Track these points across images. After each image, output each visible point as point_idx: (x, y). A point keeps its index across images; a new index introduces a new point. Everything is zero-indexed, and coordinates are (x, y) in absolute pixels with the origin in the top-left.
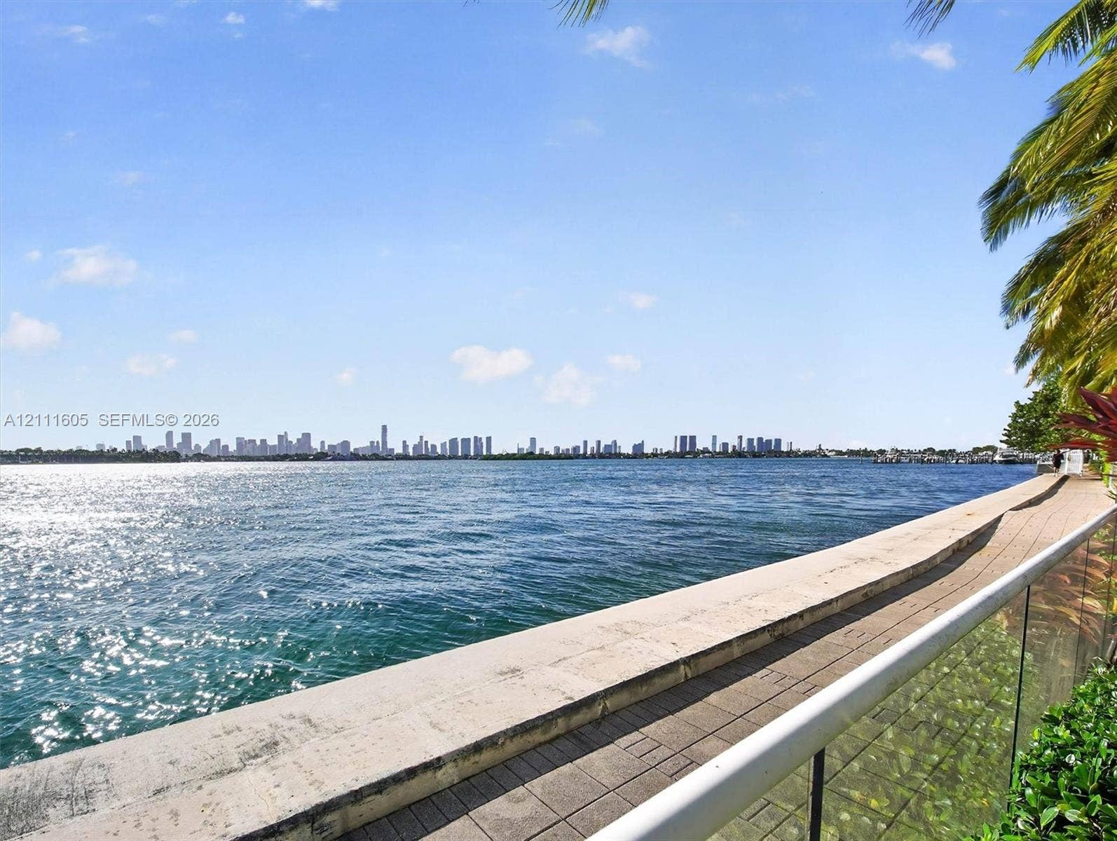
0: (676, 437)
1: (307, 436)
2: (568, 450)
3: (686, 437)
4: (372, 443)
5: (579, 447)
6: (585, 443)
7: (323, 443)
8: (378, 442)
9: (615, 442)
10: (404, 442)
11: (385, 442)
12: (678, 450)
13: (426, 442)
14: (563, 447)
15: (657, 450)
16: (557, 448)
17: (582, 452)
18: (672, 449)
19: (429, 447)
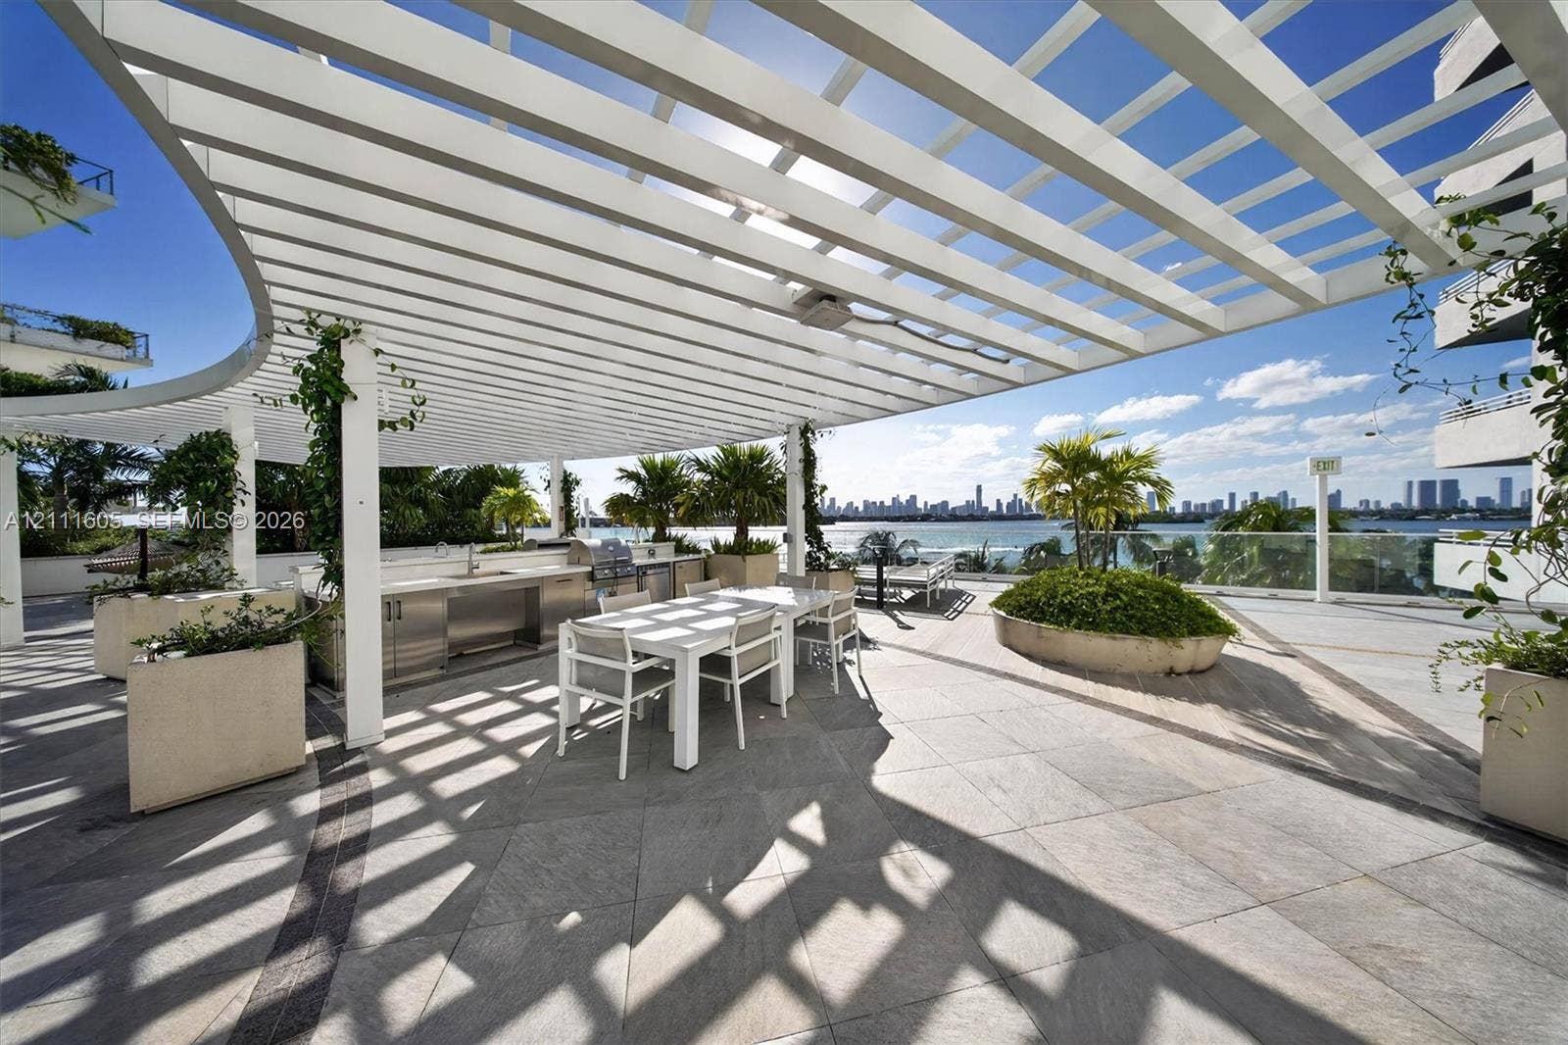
0: (1410, 484)
1: (913, 498)
2: (1204, 505)
3: (1434, 482)
4: (968, 502)
5: (1222, 501)
6: (1232, 496)
7: (926, 503)
8: (973, 502)
9: (1285, 494)
10: (998, 501)
11: (979, 501)
12: (1416, 503)
13: (1021, 500)
14: (1196, 500)
15: (1368, 502)
16: (1187, 504)
17: (1226, 506)
18: (1401, 500)
19: (1024, 504)
